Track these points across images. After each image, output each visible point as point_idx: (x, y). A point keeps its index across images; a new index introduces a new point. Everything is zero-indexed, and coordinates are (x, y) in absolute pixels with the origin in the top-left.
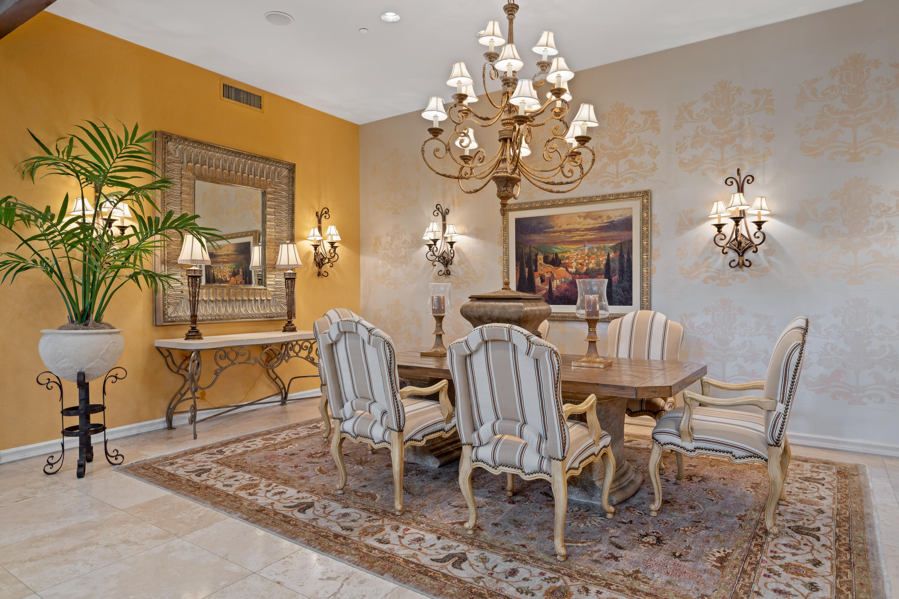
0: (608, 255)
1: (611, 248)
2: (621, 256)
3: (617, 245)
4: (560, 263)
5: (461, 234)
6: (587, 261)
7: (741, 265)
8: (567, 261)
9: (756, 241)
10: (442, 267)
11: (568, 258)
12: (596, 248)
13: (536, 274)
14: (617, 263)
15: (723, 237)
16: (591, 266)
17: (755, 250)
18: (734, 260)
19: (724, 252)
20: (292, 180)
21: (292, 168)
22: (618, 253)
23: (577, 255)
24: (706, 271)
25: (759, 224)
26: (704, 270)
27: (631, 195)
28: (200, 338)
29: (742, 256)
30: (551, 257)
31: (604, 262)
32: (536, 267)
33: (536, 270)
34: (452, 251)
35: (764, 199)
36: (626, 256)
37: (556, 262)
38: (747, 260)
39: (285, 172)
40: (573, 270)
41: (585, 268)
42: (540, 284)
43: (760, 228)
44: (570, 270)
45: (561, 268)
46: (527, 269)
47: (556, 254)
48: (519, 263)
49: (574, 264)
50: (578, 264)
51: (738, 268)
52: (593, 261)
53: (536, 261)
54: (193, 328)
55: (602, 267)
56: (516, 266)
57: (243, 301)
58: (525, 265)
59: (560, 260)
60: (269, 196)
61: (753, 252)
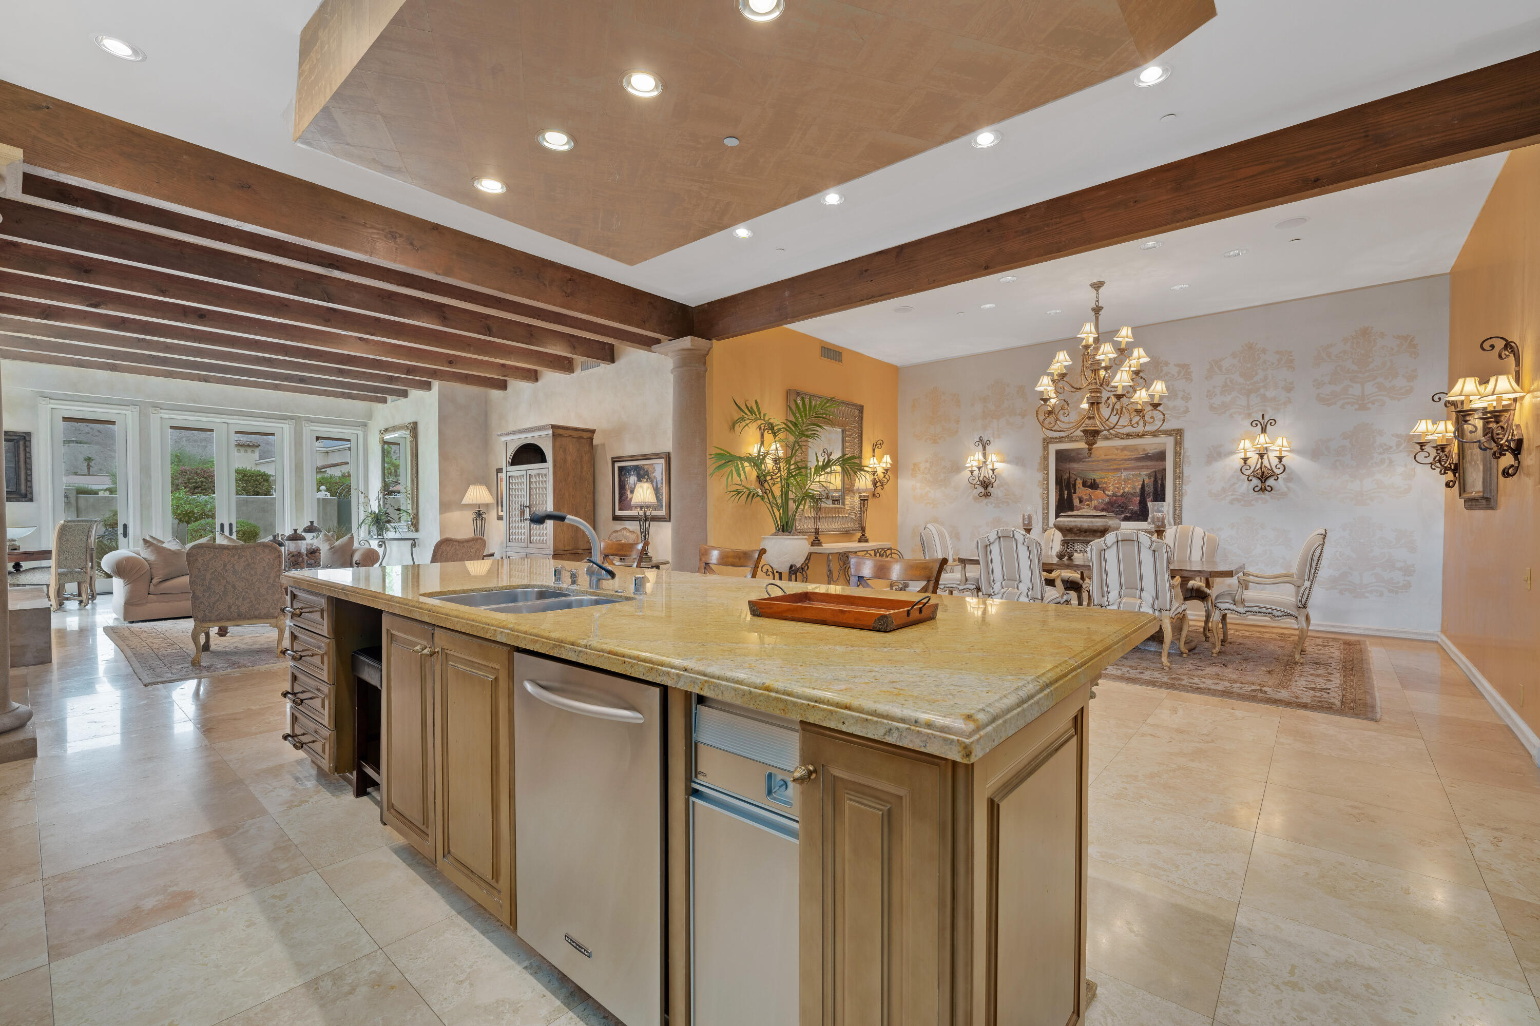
0: (1144, 481)
1: (1146, 475)
2: (1155, 481)
3: (1151, 472)
4: (1098, 487)
5: (1001, 462)
6: (1123, 486)
7: (1263, 490)
8: (1105, 485)
9: (1277, 472)
10: (982, 490)
11: (1105, 483)
12: (1133, 475)
13: (1074, 496)
14: (1152, 487)
15: (1248, 468)
16: (1127, 489)
17: (1276, 478)
18: (1257, 486)
19: (1250, 479)
20: (861, 418)
21: (861, 409)
22: (1153, 479)
23: (1114, 480)
24: (1232, 495)
25: (1280, 458)
26: (1230, 493)
27: (1166, 433)
28: (821, 545)
29: (1265, 482)
30: (1089, 482)
31: (1140, 487)
32: (1075, 490)
33: (1075, 493)
34: (993, 476)
35: (1284, 439)
36: (1159, 482)
37: (1094, 486)
38: (1268, 486)
39: (857, 413)
40: (1110, 493)
41: (1122, 491)
42: (1078, 504)
43: (1281, 461)
44: (1107, 492)
45: (1099, 491)
46: (1066, 492)
47: (1094, 480)
48: (1058, 487)
49: (1111, 488)
50: (1115, 488)
51: (1260, 492)
52: (1129, 486)
53: (1075, 485)
54: (817, 538)
55: (1138, 490)
56: (1056, 489)
57: (833, 517)
58: (1064, 487)
59: (1098, 485)
60: (847, 433)
61: (1275, 480)
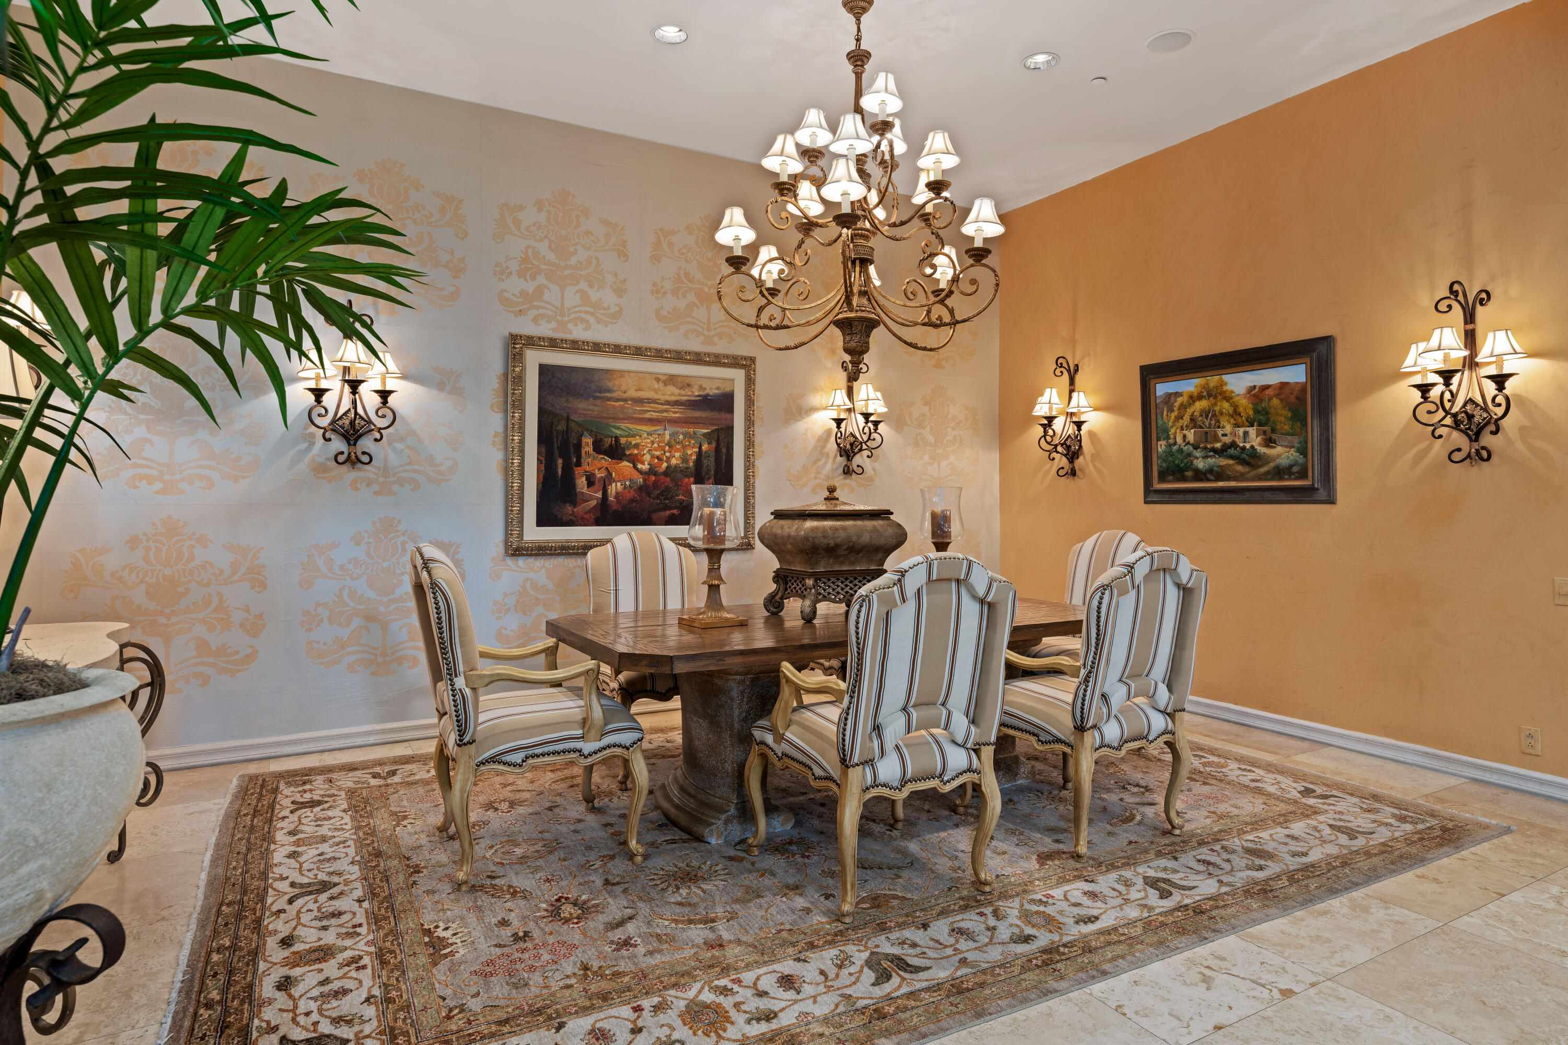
0: (700, 448)
1: (705, 435)
2: (717, 451)
3: (713, 431)
4: (625, 455)
6: (668, 454)
8: (636, 452)
10: (343, 446)
11: (637, 446)
12: (683, 434)
13: (578, 471)
14: (713, 459)
16: (674, 461)
22: (714, 445)
23: (653, 443)
24: (816, 478)
26: (813, 476)
27: (735, 362)
29: (851, 460)
30: (608, 442)
31: (694, 457)
32: (579, 457)
33: (579, 464)
36: (724, 450)
37: (616, 451)
38: (858, 466)
40: (645, 467)
41: (665, 465)
42: (585, 490)
44: (639, 466)
45: (625, 463)
46: (560, 461)
47: (617, 438)
48: (543, 450)
49: (647, 457)
50: (653, 457)
52: (677, 455)
53: (578, 447)
55: (691, 464)
56: (539, 454)
58: (556, 453)
59: (624, 449)
